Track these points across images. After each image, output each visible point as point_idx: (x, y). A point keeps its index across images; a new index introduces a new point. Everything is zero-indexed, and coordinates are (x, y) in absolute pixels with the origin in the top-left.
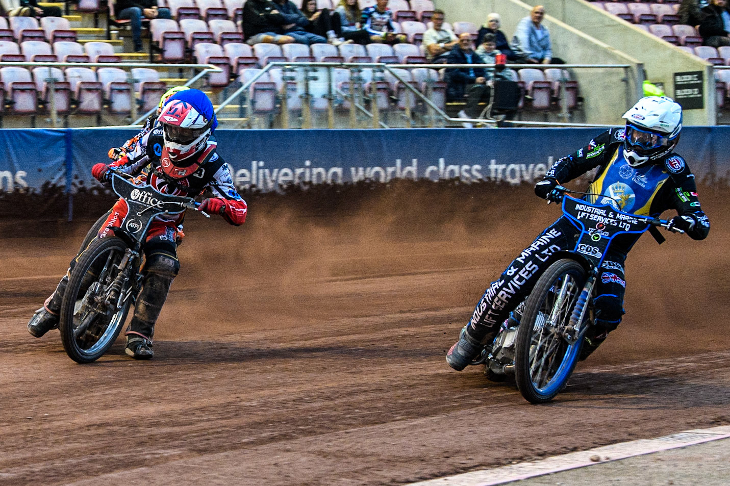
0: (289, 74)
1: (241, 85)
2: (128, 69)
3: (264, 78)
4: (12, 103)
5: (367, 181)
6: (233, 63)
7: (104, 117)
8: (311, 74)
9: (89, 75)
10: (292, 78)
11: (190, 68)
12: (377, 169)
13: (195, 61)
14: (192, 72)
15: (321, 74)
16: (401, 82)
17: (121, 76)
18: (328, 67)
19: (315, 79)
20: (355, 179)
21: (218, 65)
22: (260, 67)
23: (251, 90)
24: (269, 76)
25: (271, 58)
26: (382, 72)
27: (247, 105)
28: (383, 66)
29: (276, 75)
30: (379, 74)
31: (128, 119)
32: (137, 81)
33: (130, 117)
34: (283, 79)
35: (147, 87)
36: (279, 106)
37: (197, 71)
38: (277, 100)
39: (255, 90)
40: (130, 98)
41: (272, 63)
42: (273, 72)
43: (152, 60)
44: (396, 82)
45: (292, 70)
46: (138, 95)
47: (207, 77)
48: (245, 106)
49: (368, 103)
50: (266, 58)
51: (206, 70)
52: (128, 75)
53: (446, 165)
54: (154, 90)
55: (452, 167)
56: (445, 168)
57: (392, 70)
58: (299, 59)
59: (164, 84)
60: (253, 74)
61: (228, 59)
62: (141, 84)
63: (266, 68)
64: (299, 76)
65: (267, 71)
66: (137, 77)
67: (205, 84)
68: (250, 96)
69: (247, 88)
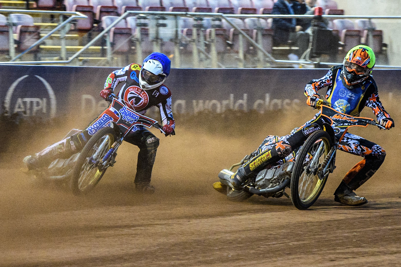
0: (142, 21)
1: (103, 29)
2: (7, 14)
3: (122, 25)
5: (206, 112)
6: (97, 11)
8: (161, 22)
10: (145, 25)
11: (60, 14)
12: (214, 101)
13: (64, 9)
14: (61, 18)
15: (170, 22)
16: (236, 30)
17: (2, 20)
18: (175, 15)
19: (164, 25)
20: (196, 110)
21: (83, 12)
22: (119, 15)
23: (111, 34)
24: (126, 22)
25: (128, 8)
26: (220, 20)
27: (108, 47)
28: (221, 16)
29: (131, 21)
30: (217, 23)
31: (7, 57)
32: (15, 25)
33: (8, 55)
34: (139, 25)
35: (24, 29)
36: (133, 48)
37: (65, 17)
38: (132, 43)
39: (115, 33)
40: (8, 39)
41: (128, 12)
42: (129, 19)
43: (28, 7)
44: (232, 30)
45: (145, 18)
46: (16, 36)
47: (74, 22)
48: (105, 47)
49: (208, 46)
50: (124, 7)
51: (73, 16)
52: (7, 19)
53: (271, 99)
54: (30, 33)
55: (275, 101)
56: (270, 102)
57: (228, 19)
58: (151, 9)
59: (38, 27)
60: (112, 20)
61: (92, 7)
62: (19, 27)
63: (124, 15)
64: (151, 23)
65: (125, 18)
66: (15, 21)
67: (73, 28)
68: (110, 39)
69: (108, 32)
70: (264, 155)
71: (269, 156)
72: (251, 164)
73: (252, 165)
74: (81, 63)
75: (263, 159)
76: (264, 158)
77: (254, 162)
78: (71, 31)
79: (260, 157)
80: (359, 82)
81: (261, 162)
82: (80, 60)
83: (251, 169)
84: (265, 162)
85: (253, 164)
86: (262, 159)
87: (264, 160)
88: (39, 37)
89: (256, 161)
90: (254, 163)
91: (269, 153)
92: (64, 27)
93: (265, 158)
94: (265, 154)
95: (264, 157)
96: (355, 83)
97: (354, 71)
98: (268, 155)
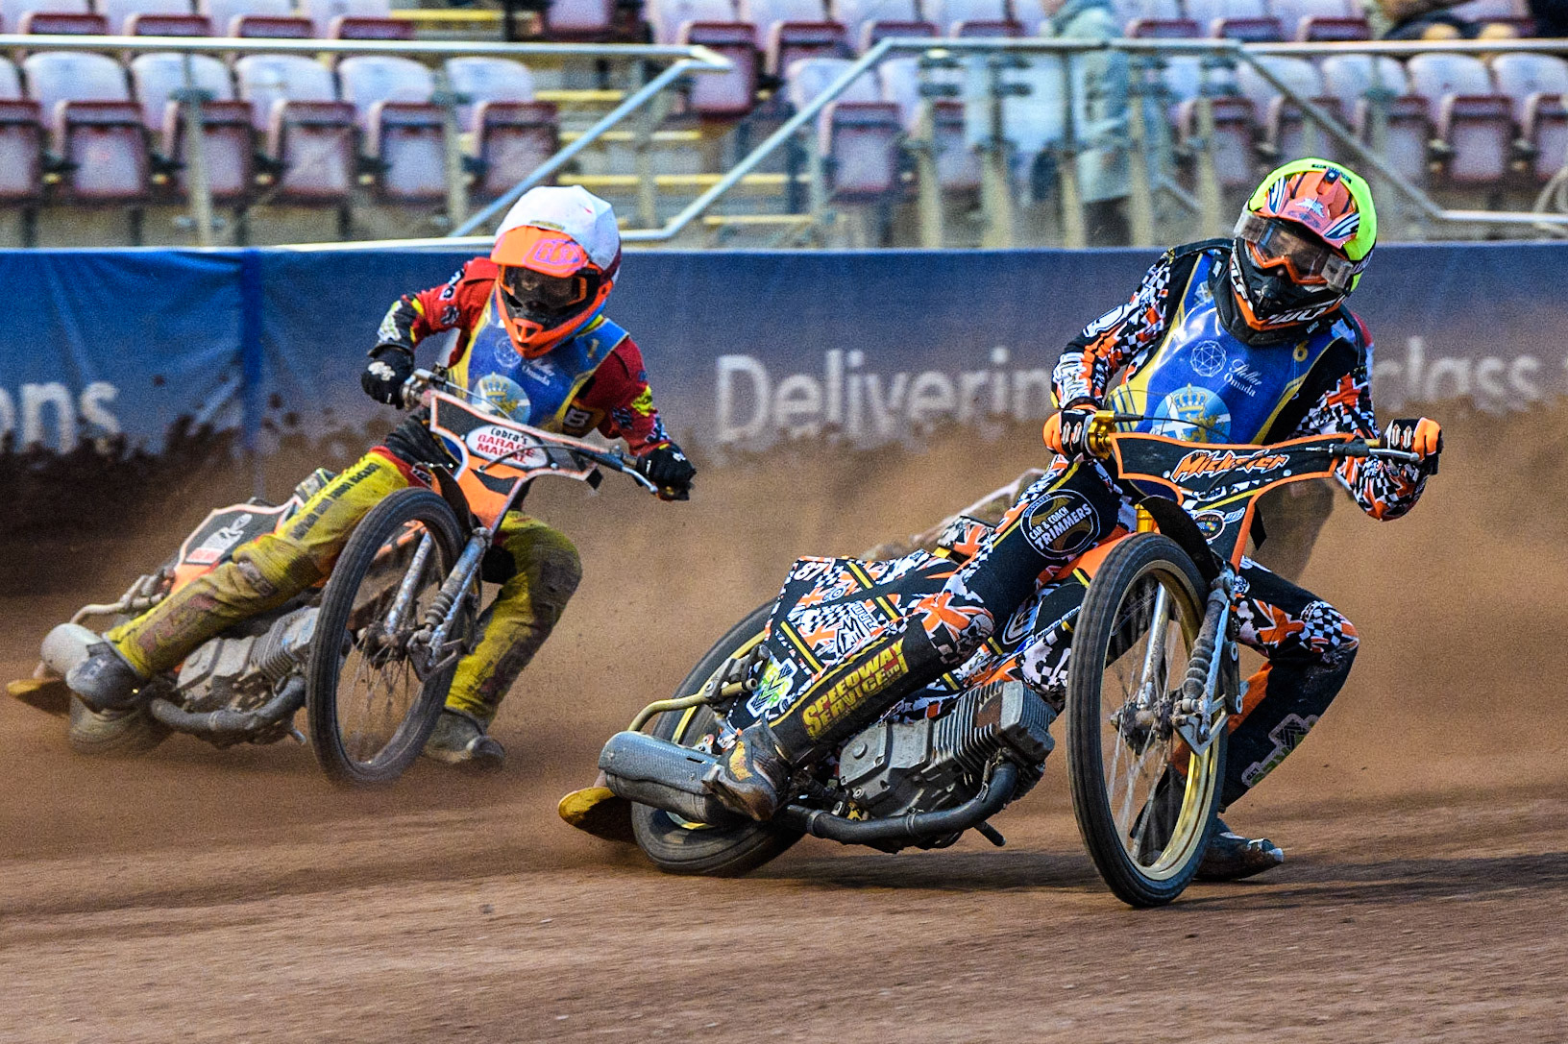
0: (940, 76)
1: (790, 112)
2: (435, 61)
3: (863, 91)
4: (67, 167)
6: (769, 41)
7: (361, 214)
8: (1011, 76)
9: (311, 79)
10: (951, 90)
11: (632, 58)
13: (647, 35)
14: (636, 71)
15: (1043, 76)
16: (1290, 100)
17: (414, 83)
18: (1063, 52)
19: (1022, 90)
21: (717, 47)
22: (849, 54)
23: (824, 127)
24: (878, 82)
25: (885, 28)
26: (1231, 66)
27: (811, 176)
28: (1235, 51)
29: (899, 79)
30: (1219, 76)
31: (439, 220)
32: (464, 100)
33: (443, 212)
34: (925, 91)
35: (497, 117)
36: (907, 176)
37: (652, 68)
38: (903, 159)
39: (837, 126)
40: (443, 153)
41: (887, 42)
42: (891, 69)
43: (512, 32)
44: (1276, 101)
45: (948, 64)
46: (468, 143)
47: (684, 85)
48: (803, 178)
49: (1186, 166)
50: (868, 26)
51: (682, 65)
52: (436, 80)
53: (1430, 357)
54: (520, 129)
55: (1445, 364)
56: (1426, 368)
57: (1264, 61)
58: (970, 28)
59: (549, 107)
60: (826, 75)
61: (749, 28)
62: (480, 107)
63: (869, 56)
64: (973, 82)
65: (873, 67)
66: (464, 86)
67: (679, 109)
68: (819, 146)
69: (811, 121)
70: (872, 666)
71: (896, 668)
72: (811, 709)
73: (817, 715)
74: (713, 236)
75: (869, 685)
76: (871, 680)
77: (824, 698)
78: (672, 121)
79: (854, 674)
80: (1302, 318)
81: (860, 695)
82: (713, 227)
83: (811, 731)
84: (877, 696)
85: (820, 709)
86: (865, 686)
87: (873, 686)
88: (556, 146)
89: (831, 693)
90: (827, 706)
91: (893, 653)
92: (646, 106)
93: (879, 676)
94: (876, 659)
95: (873, 675)
96: (1284, 320)
97: (1281, 266)
98: (889, 664)
